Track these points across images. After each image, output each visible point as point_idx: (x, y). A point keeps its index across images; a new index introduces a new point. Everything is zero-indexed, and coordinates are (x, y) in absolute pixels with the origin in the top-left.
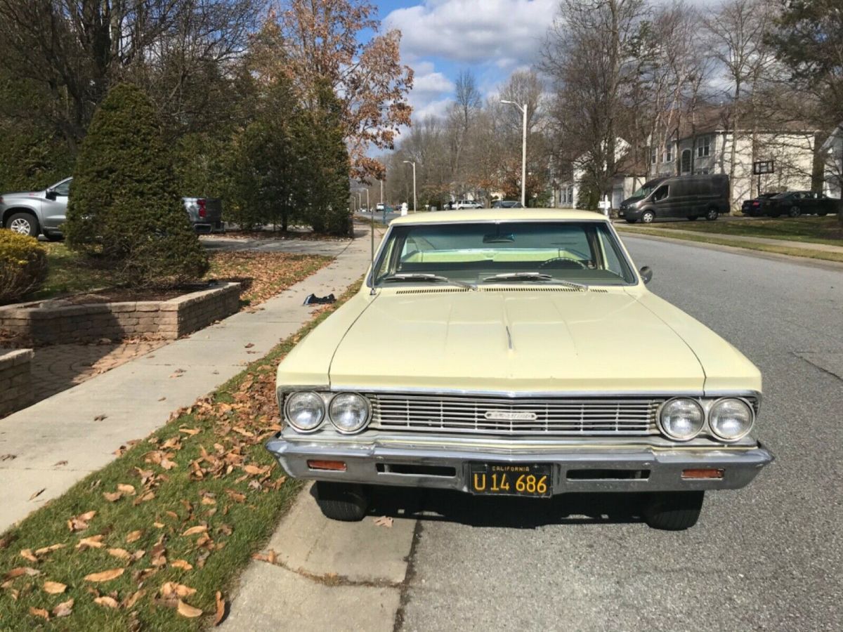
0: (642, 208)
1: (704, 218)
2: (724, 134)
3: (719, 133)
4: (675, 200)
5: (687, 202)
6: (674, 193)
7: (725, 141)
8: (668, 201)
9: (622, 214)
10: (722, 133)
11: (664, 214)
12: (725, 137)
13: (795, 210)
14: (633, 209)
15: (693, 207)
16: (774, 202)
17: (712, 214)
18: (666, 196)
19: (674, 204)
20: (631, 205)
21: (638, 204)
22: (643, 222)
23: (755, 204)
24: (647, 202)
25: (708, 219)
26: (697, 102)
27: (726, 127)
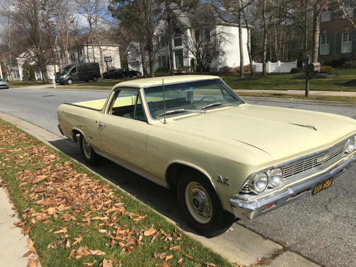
0: (67, 78)
1: (92, 81)
2: (87, 46)
3: (85, 45)
4: (80, 74)
5: (85, 74)
6: (79, 71)
7: (88, 49)
8: (77, 74)
9: (58, 81)
10: (86, 46)
11: (76, 80)
12: (87, 47)
13: (124, 75)
14: (63, 79)
15: (87, 76)
16: (116, 73)
17: (95, 79)
18: (76, 72)
19: (80, 75)
20: (62, 77)
21: (65, 76)
22: (68, 84)
23: (108, 74)
24: (68, 75)
25: (94, 81)
26: (76, 33)
27: (87, 43)
